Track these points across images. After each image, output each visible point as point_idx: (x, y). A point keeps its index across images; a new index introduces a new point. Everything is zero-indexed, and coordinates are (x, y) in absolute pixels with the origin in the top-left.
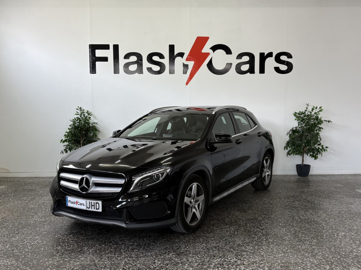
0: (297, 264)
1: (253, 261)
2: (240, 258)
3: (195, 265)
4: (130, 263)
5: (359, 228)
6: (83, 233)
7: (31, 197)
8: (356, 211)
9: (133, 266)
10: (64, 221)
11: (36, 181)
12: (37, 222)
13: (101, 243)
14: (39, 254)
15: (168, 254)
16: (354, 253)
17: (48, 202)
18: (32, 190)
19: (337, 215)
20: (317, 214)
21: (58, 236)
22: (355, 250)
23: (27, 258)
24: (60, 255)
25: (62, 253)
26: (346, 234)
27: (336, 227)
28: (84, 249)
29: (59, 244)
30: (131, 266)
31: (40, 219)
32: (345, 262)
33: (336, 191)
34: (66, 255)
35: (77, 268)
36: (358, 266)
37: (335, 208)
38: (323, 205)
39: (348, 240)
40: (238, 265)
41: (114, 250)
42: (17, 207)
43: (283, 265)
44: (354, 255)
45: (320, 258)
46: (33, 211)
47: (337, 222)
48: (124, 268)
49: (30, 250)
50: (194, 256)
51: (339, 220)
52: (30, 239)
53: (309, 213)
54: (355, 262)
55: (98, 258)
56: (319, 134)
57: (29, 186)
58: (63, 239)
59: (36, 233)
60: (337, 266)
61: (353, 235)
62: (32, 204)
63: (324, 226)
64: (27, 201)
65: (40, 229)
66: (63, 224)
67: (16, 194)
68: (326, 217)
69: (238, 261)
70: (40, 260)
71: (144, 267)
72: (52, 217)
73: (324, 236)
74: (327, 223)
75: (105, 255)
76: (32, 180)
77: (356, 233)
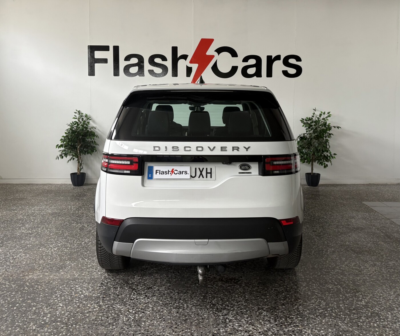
0: (275, 281)
1: (232, 278)
2: (220, 274)
3: (173, 280)
4: (110, 278)
5: (351, 243)
6: (68, 247)
7: (21, 206)
8: (354, 225)
9: (112, 281)
10: (51, 233)
11: (29, 189)
12: (23, 234)
13: (84, 257)
14: (20, 267)
15: (150, 269)
16: (335, 270)
17: (38, 212)
18: (24, 198)
19: (333, 230)
20: (313, 229)
21: (42, 249)
22: (337, 267)
23: (8, 271)
24: (41, 269)
25: (44, 267)
26: (335, 250)
27: (328, 242)
28: (67, 262)
29: (42, 258)
30: (110, 281)
31: (27, 230)
32: (324, 280)
33: (342, 203)
34: (47, 269)
35: (55, 282)
36: (335, 283)
37: (334, 222)
38: (323, 219)
39: (335, 256)
40: (216, 281)
41: (96, 265)
42: (5, 218)
43: (261, 282)
44: (336, 272)
45: (300, 275)
46: (21, 222)
47: (331, 237)
48: (102, 283)
49: (12, 263)
50: (175, 271)
51: (333, 235)
52: (14, 253)
53: (306, 227)
54: (333, 279)
55: (78, 272)
56: (328, 141)
57: (20, 194)
58: (46, 253)
59: (20, 246)
60: (314, 283)
61: (342, 252)
62: (21, 214)
63: (316, 242)
64: (16, 211)
65: (25, 242)
66: (49, 237)
67: (5, 203)
68: (322, 231)
69: (217, 277)
70: (20, 274)
71: (123, 282)
72: (40, 229)
73: (312, 252)
74: (320, 238)
75: (86, 270)
76: (25, 187)
77: (345, 249)
